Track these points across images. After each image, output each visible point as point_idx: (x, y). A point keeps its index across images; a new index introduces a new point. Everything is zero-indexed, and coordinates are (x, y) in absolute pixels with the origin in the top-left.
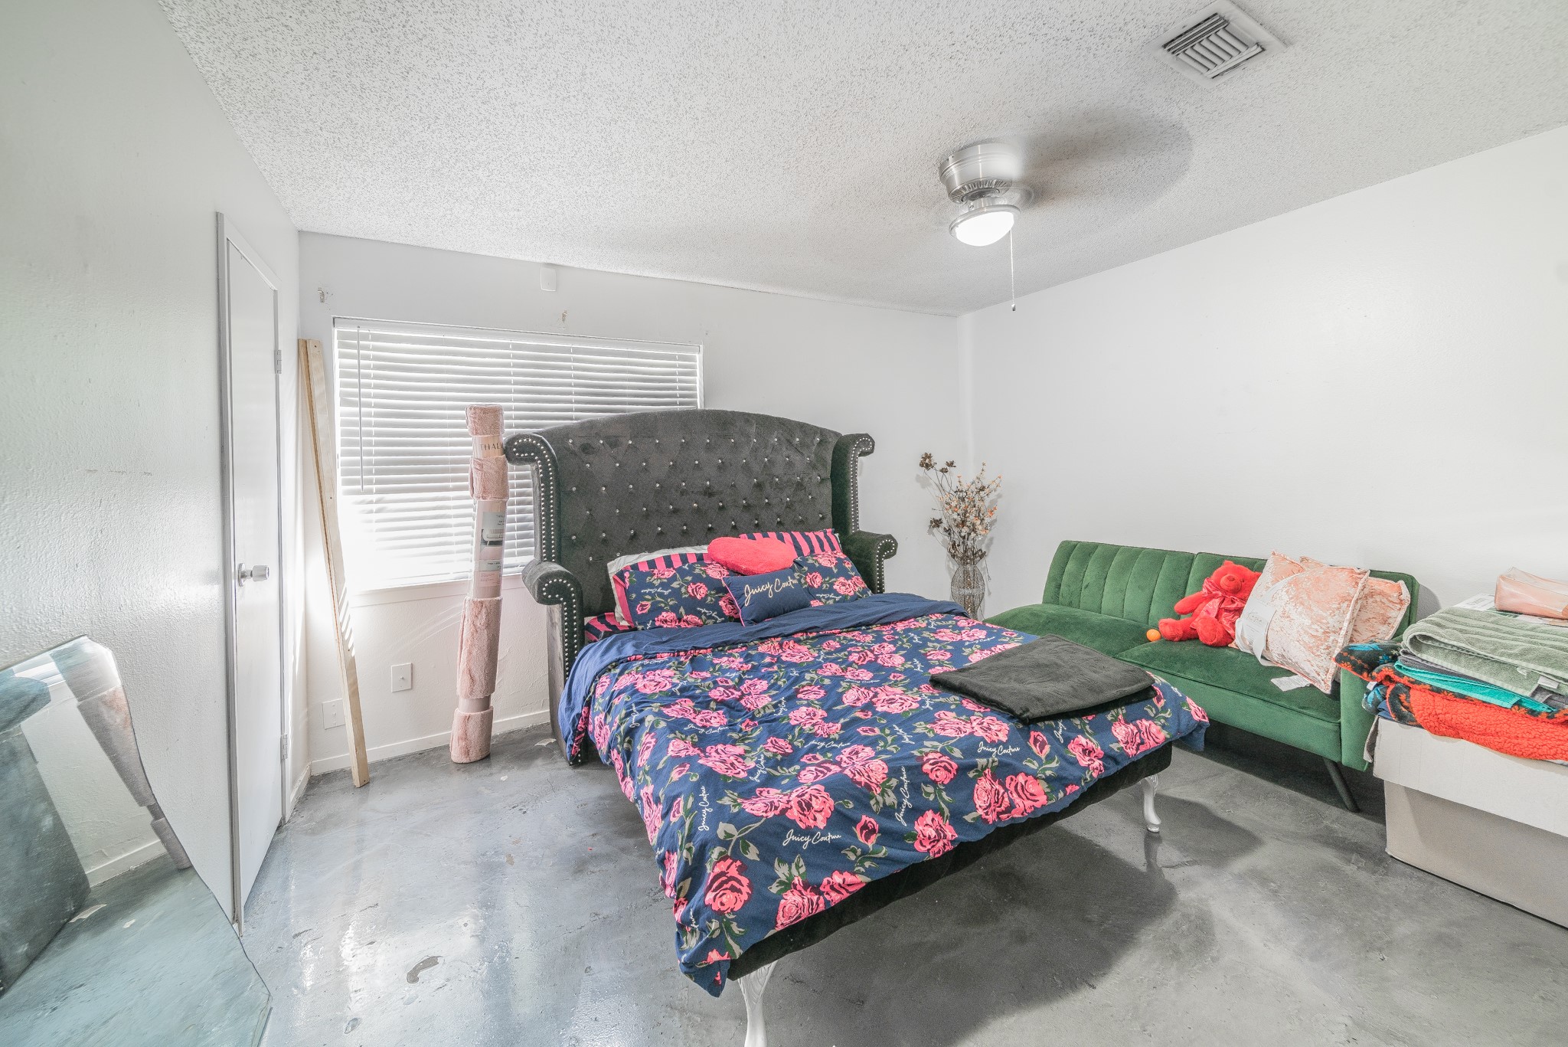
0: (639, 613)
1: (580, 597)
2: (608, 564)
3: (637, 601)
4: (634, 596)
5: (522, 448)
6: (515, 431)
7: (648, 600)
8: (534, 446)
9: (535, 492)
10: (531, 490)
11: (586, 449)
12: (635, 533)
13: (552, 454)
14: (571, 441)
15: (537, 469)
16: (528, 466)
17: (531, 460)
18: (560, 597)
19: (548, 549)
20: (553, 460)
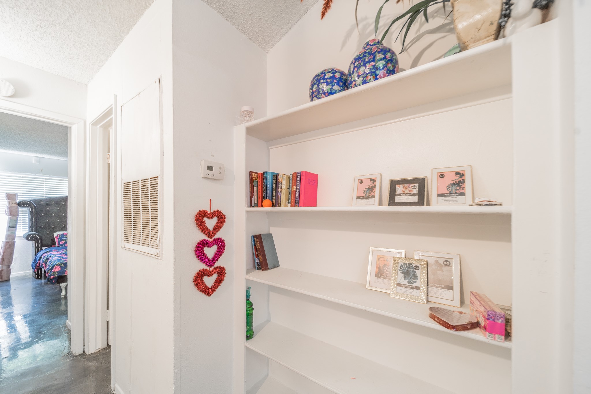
0: (61, 244)
1: (41, 240)
2: (54, 234)
3: (60, 241)
4: (60, 240)
5: (23, 204)
6: (22, 199)
7: (64, 241)
8: (29, 203)
9: (28, 215)
10: (27, 214)
11: (47, 204)
12: (64, 226)
13: (35, 206)
14: (42, 202)
15: (29, 209)
16: (27, 208)
17: (28, 207)
18: (34, 239)
19: (32, 228)
20: (35, 207)
